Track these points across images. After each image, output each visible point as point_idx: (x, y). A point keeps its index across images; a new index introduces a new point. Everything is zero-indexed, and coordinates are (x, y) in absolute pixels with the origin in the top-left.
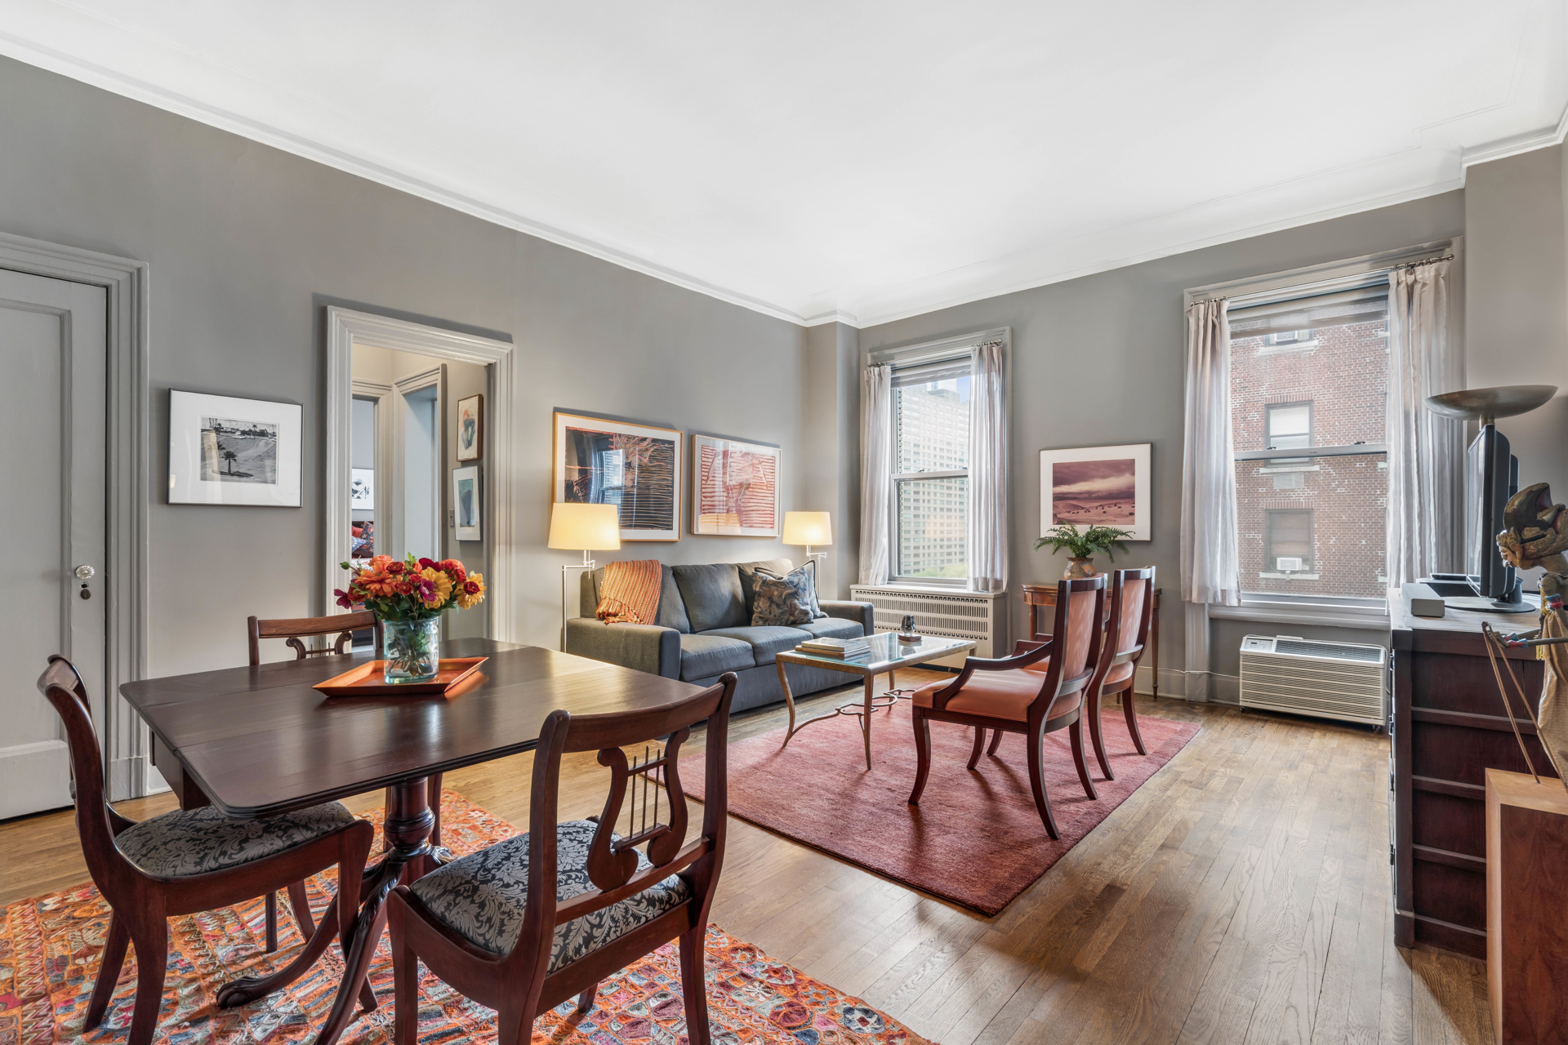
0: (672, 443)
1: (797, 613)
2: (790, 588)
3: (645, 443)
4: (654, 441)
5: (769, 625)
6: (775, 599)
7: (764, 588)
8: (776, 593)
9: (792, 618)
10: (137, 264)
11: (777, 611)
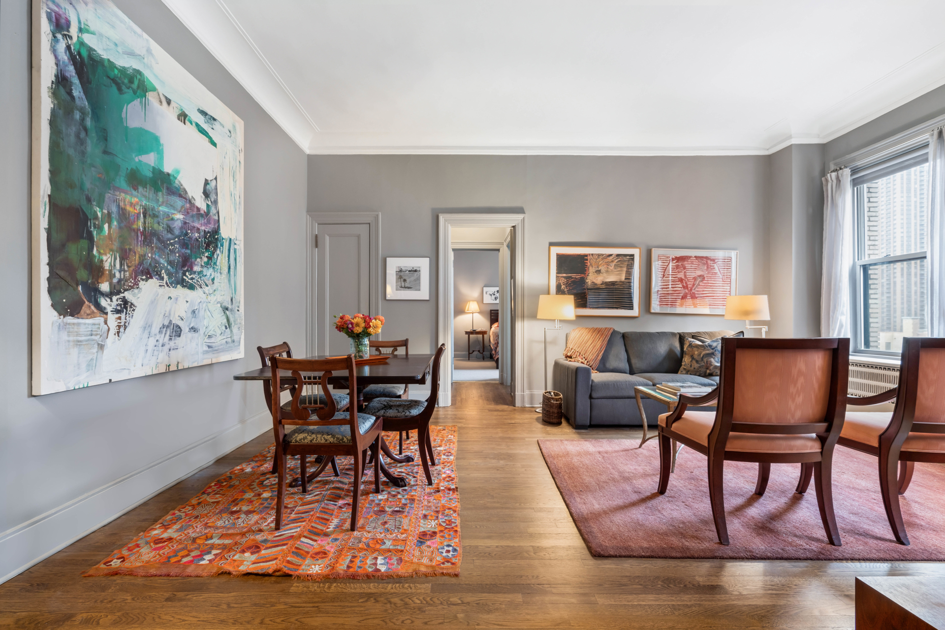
0: (633, 255)
1: (711, 367)
2: (708, 350)
3: (611, 258)
4: (618, 255)
5: (690, 374)
6: (695, 357)
7: (689, 349)
8: (696, 353)
9: (708, 371)
10: (376, 213)
11: (696, 365)
